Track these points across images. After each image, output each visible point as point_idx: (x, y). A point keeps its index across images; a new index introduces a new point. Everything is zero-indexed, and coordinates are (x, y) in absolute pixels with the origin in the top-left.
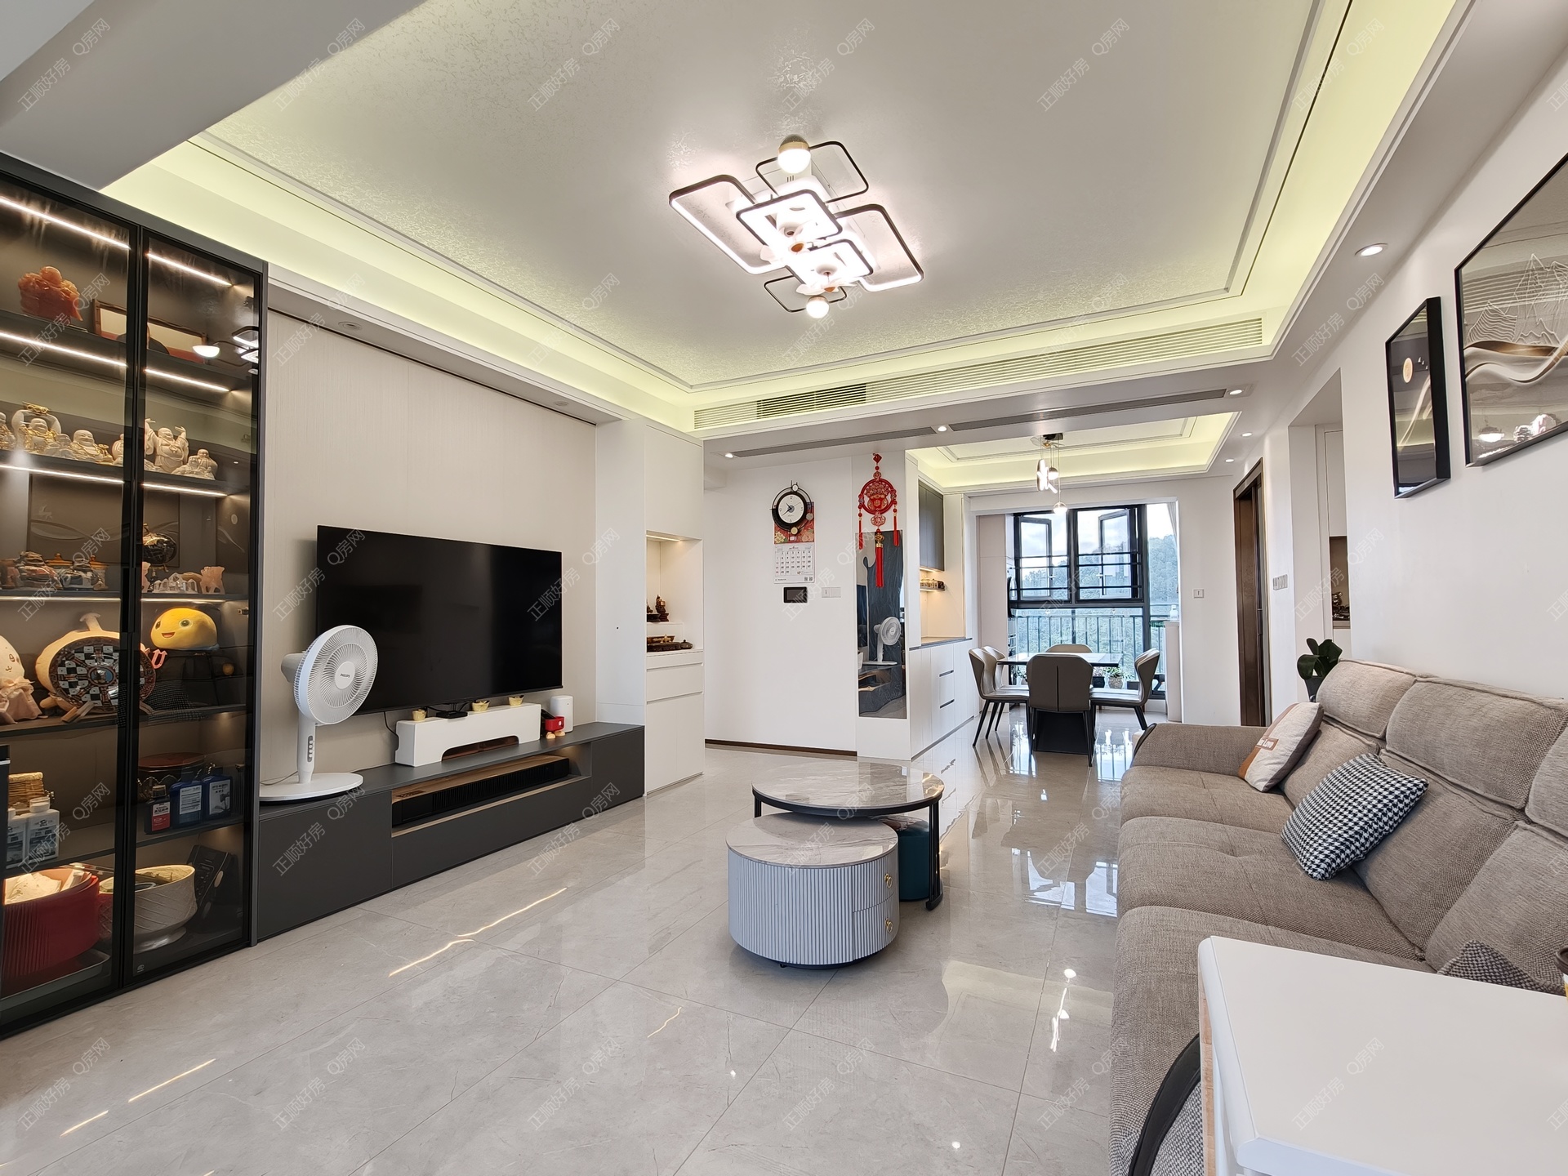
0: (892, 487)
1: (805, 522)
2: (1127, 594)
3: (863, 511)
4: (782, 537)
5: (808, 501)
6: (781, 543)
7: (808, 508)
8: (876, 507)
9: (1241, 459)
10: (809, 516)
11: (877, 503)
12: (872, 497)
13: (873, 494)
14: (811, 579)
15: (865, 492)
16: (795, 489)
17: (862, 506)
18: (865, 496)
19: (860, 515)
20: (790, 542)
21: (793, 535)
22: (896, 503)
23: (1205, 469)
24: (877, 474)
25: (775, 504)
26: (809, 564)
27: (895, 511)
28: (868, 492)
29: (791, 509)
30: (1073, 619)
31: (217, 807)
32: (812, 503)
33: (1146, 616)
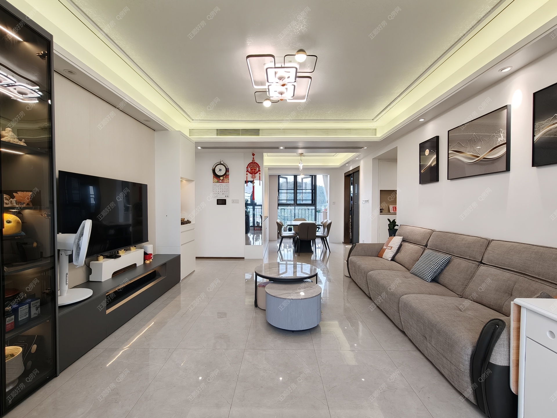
0: (259, 165)
1: (226, 175)
2: (310, 202)
3: (248, 173)
4: (216, 180)
5: (227, 168)
6: (216, 182)
7: (227, 170)
8: (253, 172)
9: (350, 165)
10: (227, 173)
11: (253, 171)
12: (251, 168)
13: (252, 167)
14: (228, 196)
15: (249, 166)
16: (222, 163)
17: (247, 171)
18: (249, 168)
19: (247, 174)
20: (219, 182)
21: (221, 180)
22: (260, 171)
23: (339, 167)
24: (253, 160)
25: (214, 168)
26: (227, 191)
27: (260, 174)
28: (250, 166)
29: (220, 170)
30: (295, 210)
31: (35, 314)
32: (228, 169)
33: (316, 209)
